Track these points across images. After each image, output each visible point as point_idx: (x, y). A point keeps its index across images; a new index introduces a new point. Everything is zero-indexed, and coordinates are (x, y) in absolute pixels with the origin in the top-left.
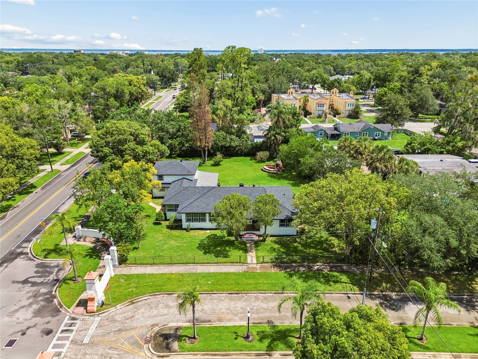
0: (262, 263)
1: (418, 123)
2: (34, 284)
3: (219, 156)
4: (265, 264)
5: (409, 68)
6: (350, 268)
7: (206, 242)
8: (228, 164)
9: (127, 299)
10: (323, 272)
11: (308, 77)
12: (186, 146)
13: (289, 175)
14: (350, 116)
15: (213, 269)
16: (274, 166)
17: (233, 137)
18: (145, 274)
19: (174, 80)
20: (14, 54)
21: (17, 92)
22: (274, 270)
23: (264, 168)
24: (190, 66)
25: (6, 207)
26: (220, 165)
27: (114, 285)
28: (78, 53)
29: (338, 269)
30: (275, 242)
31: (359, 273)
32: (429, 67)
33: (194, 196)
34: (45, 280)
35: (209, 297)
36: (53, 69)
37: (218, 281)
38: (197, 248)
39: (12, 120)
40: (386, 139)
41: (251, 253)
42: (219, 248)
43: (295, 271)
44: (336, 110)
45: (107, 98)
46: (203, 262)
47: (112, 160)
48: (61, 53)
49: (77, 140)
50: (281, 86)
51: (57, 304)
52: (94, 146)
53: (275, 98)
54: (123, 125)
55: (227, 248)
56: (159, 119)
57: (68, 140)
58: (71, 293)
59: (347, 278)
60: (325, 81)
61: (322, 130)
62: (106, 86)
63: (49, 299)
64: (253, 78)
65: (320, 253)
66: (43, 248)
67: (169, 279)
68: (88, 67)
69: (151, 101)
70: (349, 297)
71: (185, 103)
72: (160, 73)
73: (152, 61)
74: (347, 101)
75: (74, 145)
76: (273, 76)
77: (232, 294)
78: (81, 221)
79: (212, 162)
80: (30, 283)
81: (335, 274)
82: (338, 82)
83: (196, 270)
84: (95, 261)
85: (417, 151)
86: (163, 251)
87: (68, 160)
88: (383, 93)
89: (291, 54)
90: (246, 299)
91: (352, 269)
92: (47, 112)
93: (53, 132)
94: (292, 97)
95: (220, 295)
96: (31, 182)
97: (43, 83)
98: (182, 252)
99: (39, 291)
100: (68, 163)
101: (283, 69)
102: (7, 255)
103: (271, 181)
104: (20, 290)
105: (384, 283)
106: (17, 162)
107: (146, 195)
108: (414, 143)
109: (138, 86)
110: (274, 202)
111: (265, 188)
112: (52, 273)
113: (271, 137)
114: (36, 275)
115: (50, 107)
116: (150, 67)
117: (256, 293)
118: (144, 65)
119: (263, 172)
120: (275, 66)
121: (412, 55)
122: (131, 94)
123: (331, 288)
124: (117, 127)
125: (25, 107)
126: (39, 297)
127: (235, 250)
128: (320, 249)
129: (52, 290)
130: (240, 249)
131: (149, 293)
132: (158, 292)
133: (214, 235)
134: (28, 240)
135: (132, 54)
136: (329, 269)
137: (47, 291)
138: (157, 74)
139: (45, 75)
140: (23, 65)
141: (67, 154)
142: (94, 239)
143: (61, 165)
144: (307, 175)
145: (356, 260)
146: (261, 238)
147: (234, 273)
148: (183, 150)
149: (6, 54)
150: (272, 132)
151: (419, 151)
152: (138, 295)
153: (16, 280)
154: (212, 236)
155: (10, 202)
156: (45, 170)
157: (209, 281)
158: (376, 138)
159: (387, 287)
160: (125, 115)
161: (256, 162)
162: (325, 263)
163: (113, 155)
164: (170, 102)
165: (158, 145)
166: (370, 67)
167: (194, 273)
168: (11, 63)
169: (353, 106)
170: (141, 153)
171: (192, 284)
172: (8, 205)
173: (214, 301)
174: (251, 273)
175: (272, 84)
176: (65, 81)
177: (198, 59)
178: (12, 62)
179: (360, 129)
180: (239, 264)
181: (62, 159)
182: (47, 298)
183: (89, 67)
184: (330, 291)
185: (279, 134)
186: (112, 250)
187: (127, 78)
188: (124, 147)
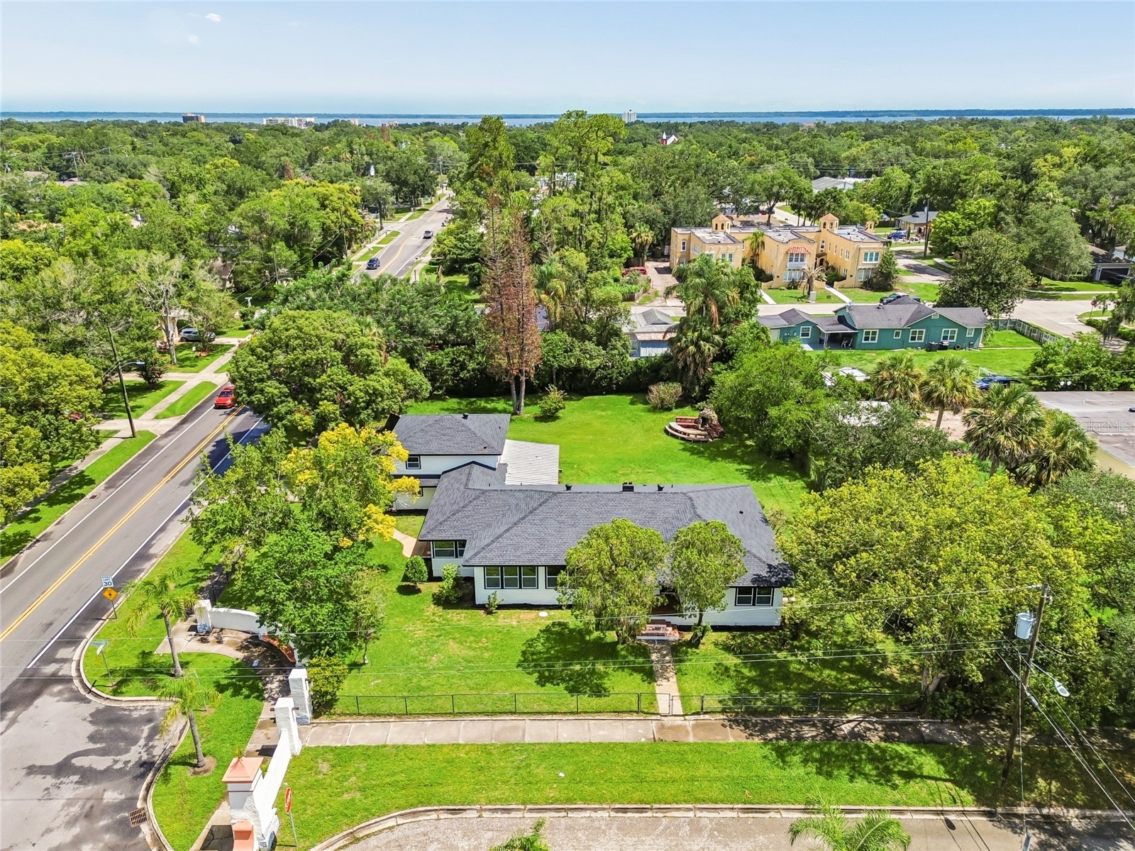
0: (698, 713)
1: (1043, 302)
2: (88, 776)
3: (555, 395)
4: (707, 717)
5: (1005, 161)
6: (939, 731)
7: (540, 648)
8: (576, 414)
9: (338, 828)
10: (868, 743)
11: (760, 184)
12: (470, 368)
13: (738, 447)
14: (868, 285)
15: (566, 731)
16: (696, 422)
17: (590, 345)
18: (385, 746)
19: (427, 192)
20: (40, 127)
21: (45, 225)
22: (735, 736)
23: (670, 427)
24: (473, 161)
25: (15, 540)
26: (558, 418)
27: (302, 782)
28: (193, 123)
29: (907, 732)
30: (727, 648)
31: (969, 747)
32: (1057, 160)
33: (504, 515)
34: (116, 762)
35: (563, 821)
36: (135, 165)
37: (585, 770)
38: (518, 666)
39: (33, 305)
40: (970, 346)
41: (664, 682)
42: (578, 667)
43: (789, 739)
44: (833, 268)
45: (268, 241)
46: (538, 709)
47: (287, 414)
48: (152, 124)
49: (194, 349)
50: (693, 209)
51: (149, 839)
52: (242, 378)
53: (681, 238)
54: (314, 322)
55: (600, 667)
56: (404, 303)
57: (173, 352)
58: (187, 807)
59: (938, 763)
60: (802, 195)
61: (808, 323)
62: (264, 211)
63: (128, 825)
64: (623, 188)
65: (852, 682)
66: (112, 666)
67: (450, 762)
68: (220, 161)
69: (374, 244)
70: (950, 825)
71: (459, 251)
72: (393, 175)
73: (372, 144)
74: (862, 246)
75: (188, 363)
76: (673, 182)
77: (625, 810)
78: (209, 582)
79: (536, 410)
80: (74, 774)
81: (902, 748)
82: (834, 198)
83: (521, 733)
84: (250, 705)
85: (1062, 383)
86: (429, 675)
87: (173, 405)
88: (950, 225)
89: (702, 123)
90: (667, 828)
91: (944, 734)
92: (120, 284)
93: (136, 336)
94: (722, 234)
95: (594, 814)
96: (81, 468)
97: (110, 200)
98: (479, 679)
99: (102, 799)
100: (174, 414)
101: (698, 166)
102: (14, 683)
103: (692, 465)
104: (47, 795)
105: (1040, 780)
106: (44, 421)
107: (380, 520)
108: (1054, 361)
109: (343, 209)
110: (727, 545)
111: (691, 495)
112: (135, 741)
113: (687, 347)
114: (91, 746)
115: (127, 270)
116: (367, 158)
117: (690, 810)
118: (351, 152)
119: (670, 438)
120: (677, 157)
121: (996, 125)
122: (326, 230)
123: (896, 795)
124: (300, 329)
125: (64, 271)
126: (101, 820)
127: (620, 673)
128: (848, 670)
129: (135, 794)
130: (635, 670)
131: (398, 808)
132: (422, 804)
133: (560, 624)
134: (71, 639)
135: (322, 125)
136: (881, 734)
137: (123, 797)
138: (387, 177)
139: (114, 180)
140: (61, 156)
141: (171, 387)
142: (245, 636)
143: (157, 418)
144: (789, 450)
145: (956, 707)
146: (688, 636)
147: (625, 745)
148: (462, 379)
149: (21, 127)
150: (690, 334)
151: (1069, 383)
152: (369, 813)
153: (38, 763)
154: (557, 629)
155: (27, 526)
156: (116, 432)
157: (561, 769)
158: (946, 343)
159: (1050, 791)
160: (318, 291)
161: (649, 411)
162: (869, 715)
163: (289, 399)
164: (419, 247)
165: (403, 374)
166: (904, 156)
167: (518, 744)
168: (34, 150)
169: (876, 259)
170: (362, 394)
171: (513, 781)
172: (21, 535)
173: (580, 834)
174: (670, 744)
175: (671, 202)
176: (164, 197)
177: (491, 144)
178: (36, 147)
179: (903, 322)
180: (635, 716)
181: (156, 402)
182: (123, 822)
183: (222, 161)
184: (896, 803)
185: (707, 340)
186: (294, 680)
187: (315, 189)
188: (318, 380)
